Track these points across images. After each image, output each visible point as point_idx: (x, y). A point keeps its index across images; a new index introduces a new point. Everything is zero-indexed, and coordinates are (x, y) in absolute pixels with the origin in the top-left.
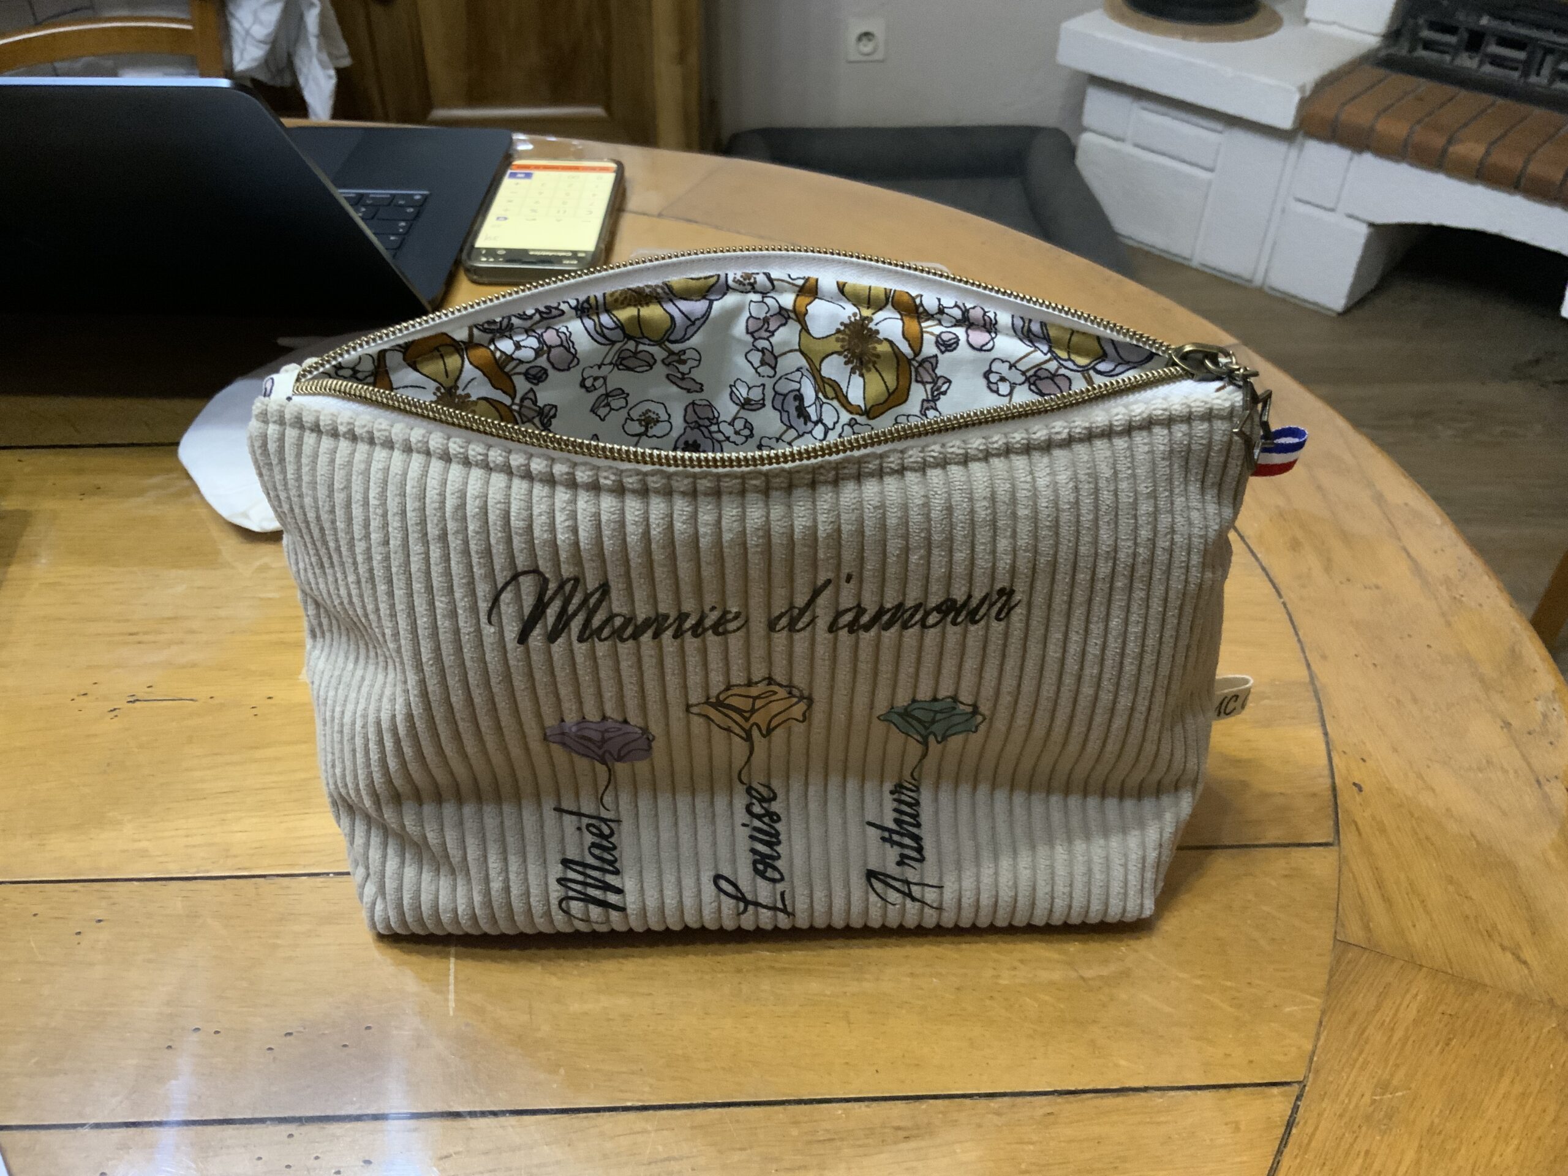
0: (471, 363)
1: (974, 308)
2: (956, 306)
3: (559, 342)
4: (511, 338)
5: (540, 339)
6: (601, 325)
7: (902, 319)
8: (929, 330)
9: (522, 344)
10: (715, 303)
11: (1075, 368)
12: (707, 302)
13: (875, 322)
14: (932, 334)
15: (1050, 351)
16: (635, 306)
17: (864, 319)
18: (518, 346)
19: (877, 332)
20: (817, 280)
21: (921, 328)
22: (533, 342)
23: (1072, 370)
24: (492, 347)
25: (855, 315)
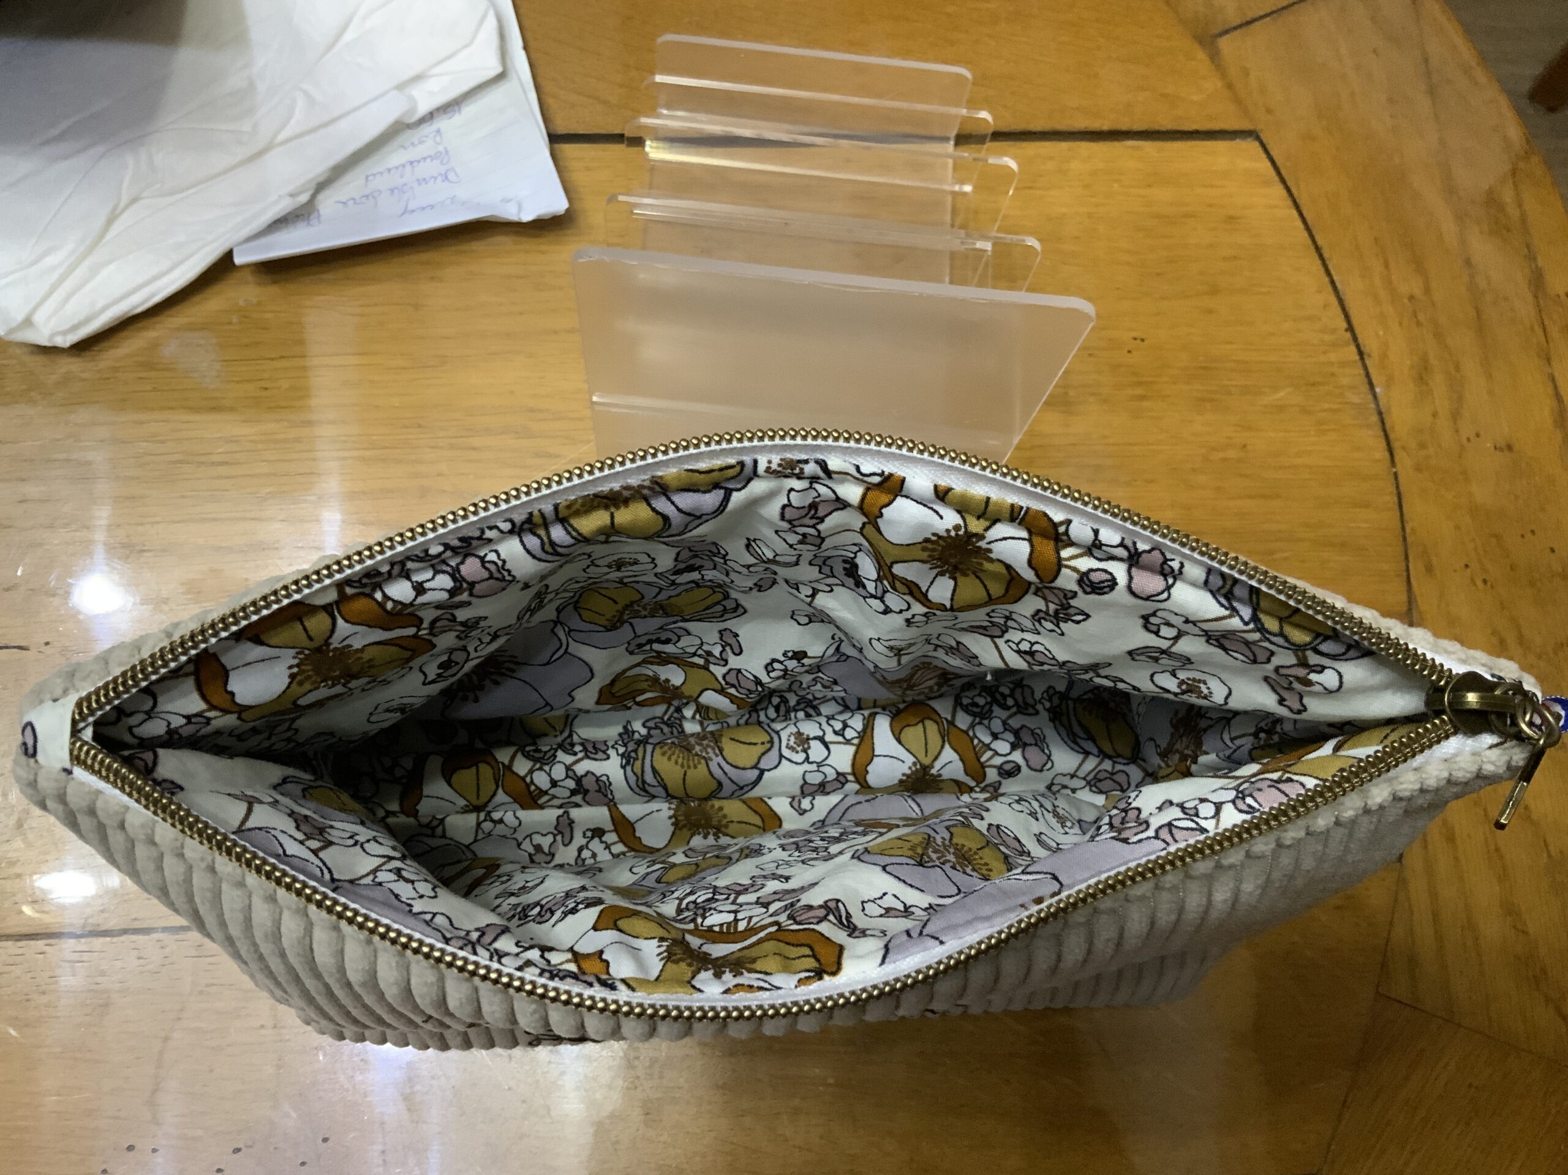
0: (347, 621)
1: (1149, 552)
2: (1122, 544)
3: (486, 575)
4: (408, 578)
5: (455, 574)
6: (552, 544)
7: (1030, 540)
8: (1072, 563)
9: (427, 585)
10: (735, 494)
11: (1286, 645)
12: (722, 492)
13: (987, 540)
14: (1075, 569)
15: (1255, 618)
16: (607, 507)
17: (970, 536)
18: (420, 589)
19: (990, 551)
20: (903, 480)
21: (1059, 559)
22: (444, 581)
23: (1279, 646)
24: (378, 596)
25: (957, 528)
